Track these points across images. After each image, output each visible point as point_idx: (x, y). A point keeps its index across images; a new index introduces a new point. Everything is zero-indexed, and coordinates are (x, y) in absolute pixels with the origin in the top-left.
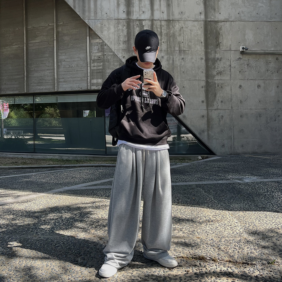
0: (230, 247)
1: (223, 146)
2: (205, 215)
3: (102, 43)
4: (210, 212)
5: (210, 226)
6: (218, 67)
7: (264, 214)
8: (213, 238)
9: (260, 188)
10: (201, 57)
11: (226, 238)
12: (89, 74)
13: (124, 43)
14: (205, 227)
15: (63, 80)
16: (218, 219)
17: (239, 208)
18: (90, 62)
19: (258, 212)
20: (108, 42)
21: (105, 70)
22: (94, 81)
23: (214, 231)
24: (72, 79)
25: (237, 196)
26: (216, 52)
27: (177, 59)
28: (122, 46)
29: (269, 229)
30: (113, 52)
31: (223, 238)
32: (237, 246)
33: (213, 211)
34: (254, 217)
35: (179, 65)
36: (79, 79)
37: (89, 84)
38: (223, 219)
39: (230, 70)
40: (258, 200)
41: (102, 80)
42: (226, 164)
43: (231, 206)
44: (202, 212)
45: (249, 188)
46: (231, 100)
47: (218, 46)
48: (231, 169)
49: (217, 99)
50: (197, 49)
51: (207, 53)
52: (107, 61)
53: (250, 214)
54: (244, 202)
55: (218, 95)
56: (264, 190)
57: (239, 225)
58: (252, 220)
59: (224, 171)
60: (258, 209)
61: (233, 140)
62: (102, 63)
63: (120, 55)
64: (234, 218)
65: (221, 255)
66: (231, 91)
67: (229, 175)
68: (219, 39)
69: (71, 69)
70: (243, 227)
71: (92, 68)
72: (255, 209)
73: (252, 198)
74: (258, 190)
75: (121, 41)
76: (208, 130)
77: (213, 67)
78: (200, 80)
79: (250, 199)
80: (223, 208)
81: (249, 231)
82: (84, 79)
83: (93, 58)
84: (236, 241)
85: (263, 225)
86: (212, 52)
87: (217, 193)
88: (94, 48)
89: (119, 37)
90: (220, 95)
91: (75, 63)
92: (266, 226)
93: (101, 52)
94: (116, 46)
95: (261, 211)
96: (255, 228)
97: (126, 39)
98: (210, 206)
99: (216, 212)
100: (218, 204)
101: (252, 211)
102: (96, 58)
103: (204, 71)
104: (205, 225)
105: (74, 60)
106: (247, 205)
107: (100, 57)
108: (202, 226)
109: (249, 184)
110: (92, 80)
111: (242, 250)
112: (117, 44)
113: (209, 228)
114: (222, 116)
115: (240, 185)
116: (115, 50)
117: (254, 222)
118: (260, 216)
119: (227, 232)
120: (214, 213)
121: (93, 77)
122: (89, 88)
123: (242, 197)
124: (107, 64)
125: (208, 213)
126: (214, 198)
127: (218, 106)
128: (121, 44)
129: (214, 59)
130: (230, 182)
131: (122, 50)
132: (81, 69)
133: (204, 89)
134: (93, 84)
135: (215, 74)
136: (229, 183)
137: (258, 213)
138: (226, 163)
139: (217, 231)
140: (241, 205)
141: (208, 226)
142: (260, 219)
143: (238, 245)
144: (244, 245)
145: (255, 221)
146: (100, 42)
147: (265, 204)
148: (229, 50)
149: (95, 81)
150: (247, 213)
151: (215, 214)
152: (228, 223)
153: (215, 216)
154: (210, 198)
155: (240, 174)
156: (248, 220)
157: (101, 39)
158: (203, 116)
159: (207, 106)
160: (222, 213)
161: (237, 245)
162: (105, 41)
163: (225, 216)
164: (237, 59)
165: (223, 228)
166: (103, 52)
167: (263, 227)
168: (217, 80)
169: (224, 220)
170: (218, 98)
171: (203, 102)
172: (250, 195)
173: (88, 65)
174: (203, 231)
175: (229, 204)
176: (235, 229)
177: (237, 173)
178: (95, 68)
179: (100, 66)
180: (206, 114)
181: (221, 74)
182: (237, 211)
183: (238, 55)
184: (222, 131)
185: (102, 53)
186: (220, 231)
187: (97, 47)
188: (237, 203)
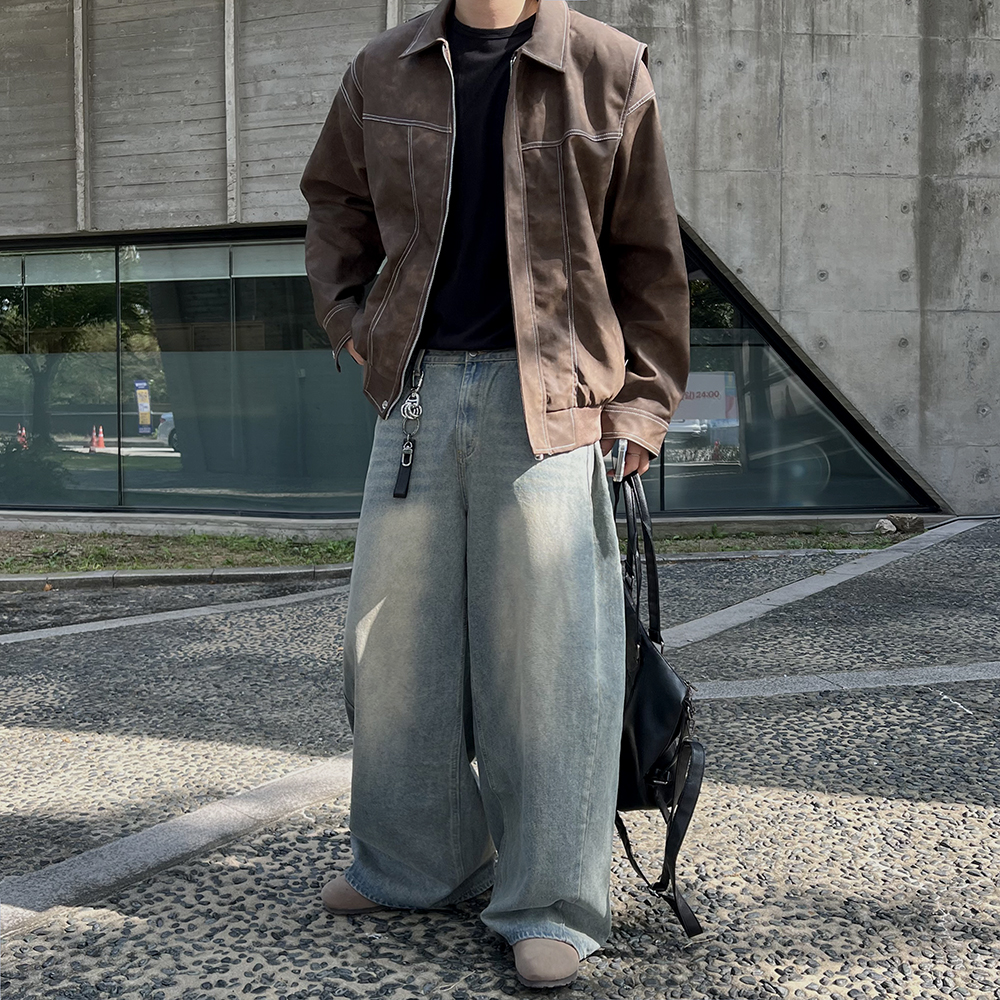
1: (983, 473)
6: (977, 118)
10: (905, 68)
15: (266, 168)
27: (799, 77)
35: (806, 101)
47: (978, 19)
49: (963, 263)
50: (885, 34)
51: (929, 52)
55: (970, 246)
76: (923, 406)
77: (954, 116)
78: (896, 176)
86: (953, 46)
90: (977, 248)
103: (915, 137)
127: (968, 296)
129: (959, 78)
133: (910, 216)
135: (962, 150)
158: (904, 343)
159: (924, 294)
168: (970, 176)
170: (969, 260)
171: (904, 275)
180: (918, 334)
181: (984, 151)
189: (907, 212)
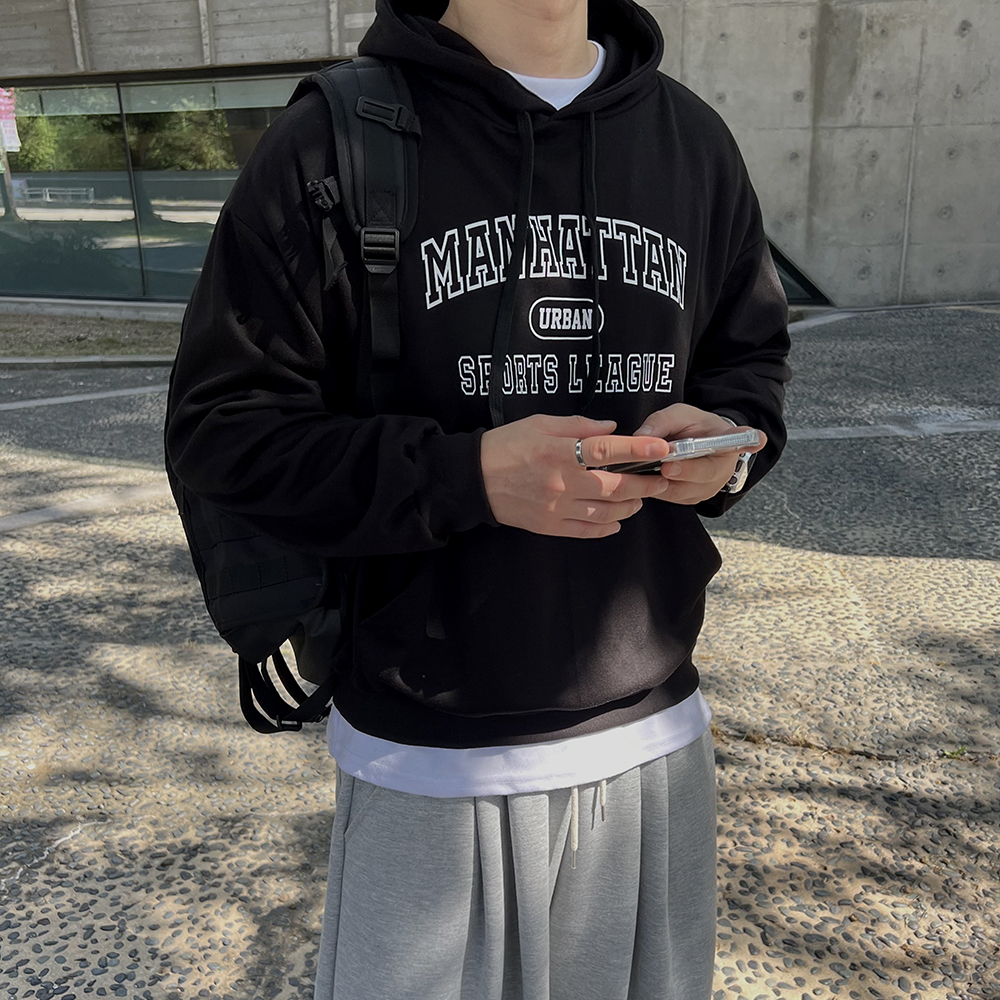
0: (813, 694)
1: (865, 271)
2: (747, 570)
4: (767, 559)
5: (757, 614)
7: (965, 572)
8: (760, 660)
9: (973, 460)
11: (805, 661)
14: (738, 617)
16: (792, 586)
17: (877, 544)
19: (943, 561)
23: (767, 635)
25: (880, 494)
29: (967, 632)
31: (796, 660)
32: (841, 691)
33: (778, 557)
34: (926, 582)
38: (808, 589)
40: (956, 513)
42: (864, 351)
43: (850, 536)
44: (739, 558)
45: (931, 459)
46: (919, 84)
48: (879, 374)
49: (858, 83)
53: (913, 571)
54: (899, 521)
55: (865, 67)
56: (988, 469)
57: (865, 611)
58: (914, 595)
59: (853, 381)
60: (948, 549)
61: (908, 247)
64: (848, 585)
65: (777, 723)
66: (922, 50)
67: (867, 399)
70: (877, 618)
72: (935, 550)
73: (935, 504)
74: (965, 471)
78: (795, 4)
79: (927, 505)
80: (816, 546)
81: (894, 637)
84: (841, 674)
85: (950, 615)
87: (805, 481)
90: (873, 68)
92: (959, 618)
95: (955, 557)
96: (917, 627)
98: (770, 535)
99: (789, 559)
100: (803, 528)
101: (924, 555)
104: (739, 608)
106: (909, 533)
108: (727, 612)
109: (934, 440)
111: (856, 706)
113: (751, 623)
114: (874, 156)
115: (901, 445)
117: (919, 602)
118: (948, 577)
119: (812, 640)
120: (779, 565)
123: (899, 498)
125: (759, 561)
126: (791, 503)
127: (860, 113)
130: (862, 435)
133: (807, 41)
136: (861, 439)
137: (944, 568)
138: (865, 344)
139: (778, 634)
140: (887, 530)
141: (747, 615)
142: (946, 593)
143: (846, 690)
144: (866, 688)
145: (926, 599)
147: (979, 529)
150: (903, 564)
151: (783, 569)
152: (825, 602)
153: (781, 577)
154: (777, 501)
155: (908, 395)
156: (901, 594)
158: (794, 156)
159: (817, 113)
160: (809, 563)
161: (841, 686)
163: (817, 576)
165: (803, 622)
167: (951, 622)
169: (811, 593)
170: (864, 80)
171: (798, 96)
172: (930, 488)
174: (727, 633)
175: (842, 525)
176: (844, 629)
177: (898, 389)
180: (809, 148)
182: (866, 555)
184: (865, 214)
186: (788, 636)
188: (874, 526)
189: (804, 38)
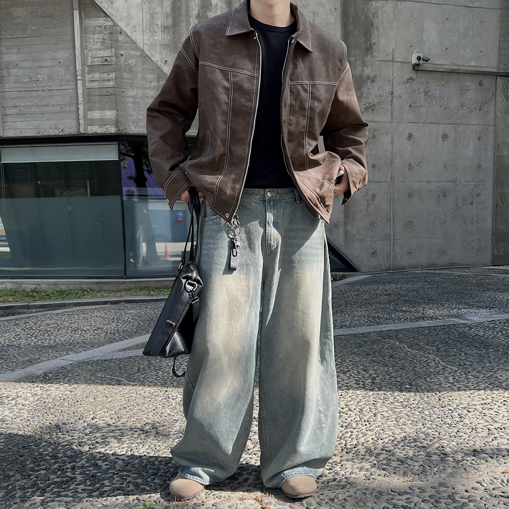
3: (111, 27)
6: (369, 95)
12: (81, 99)
13: (164, 31)
15: (15, 111)
18: (82, 70)
20: (127, 26)
21: (123, 90)
22: (94, 115)
24: (37, 110)
26: (364, 64)
28: (159, 37)
30: (141, 49)
36: (57, 109)
37: (82, 122)
39: (392, 101)
41: (114, 112)
46: (392, 162)
47: (369, 50)
52: (127, 69)
61: (394, 241)
62: (114, 74)
63: (157, 58)
66: (392, 146)
68: (371, 37)
69: (35, 85)
71: (87, 85)
75: (157, 25)
76: (346, 224)
82: (68, 108)
83: (89, 60)
86: (358, 63)
88: (93, 39)
89: (152, 16)
91: (45, 71)
93: (111, 48)
94: (146, 37)
97: (170, 22)
102: (98, 61)
105: (42, 64)
107: (108, 59)
110: (89, 113)
112: (148, 31)
114: (374, 196)
116: (145, 46)
121: (92, 105)
122: (82, 131)
124: (126, 75)
128: (158, 32)
129: (361, 77)
131: (162, 45)
132: (61, 86)
134: (91, 122)
146: (108, 25)
148: (390, 61)
149: (96, 114)
157: (110, 18)
162: (119, 23)
164: (405, 80)
166: (117, 49)
173: (77, 76)
178: (95, 84)
179: (109, 80)
181: (373, 110)
183: (408, 73)
184: (372, 224)
185: (114, 52)
187: (101, 37)
